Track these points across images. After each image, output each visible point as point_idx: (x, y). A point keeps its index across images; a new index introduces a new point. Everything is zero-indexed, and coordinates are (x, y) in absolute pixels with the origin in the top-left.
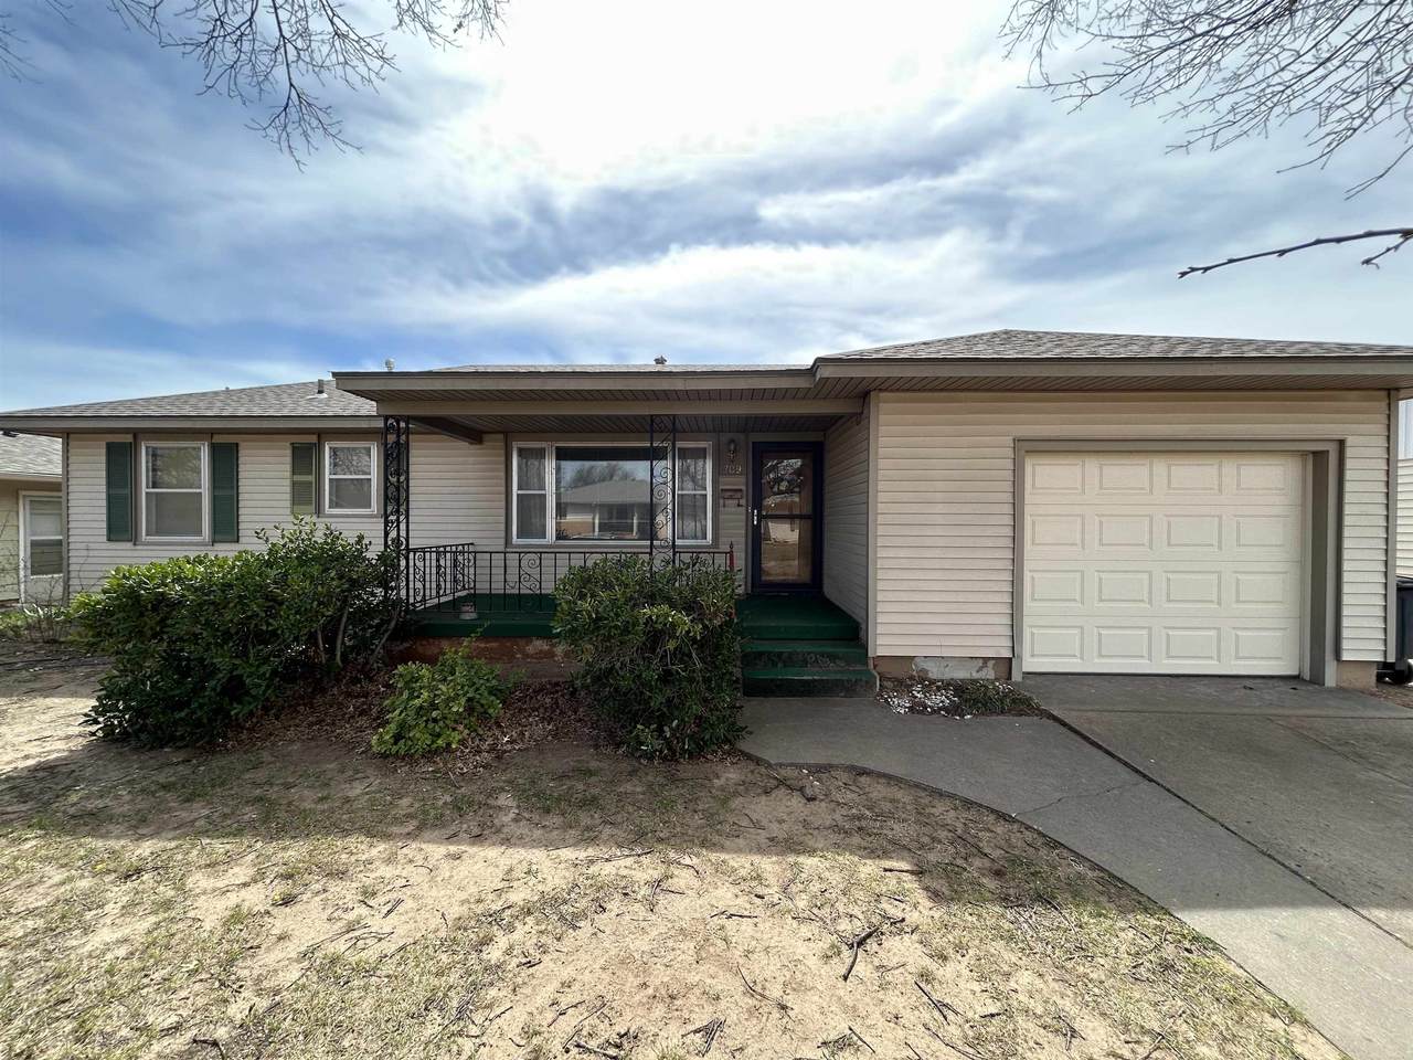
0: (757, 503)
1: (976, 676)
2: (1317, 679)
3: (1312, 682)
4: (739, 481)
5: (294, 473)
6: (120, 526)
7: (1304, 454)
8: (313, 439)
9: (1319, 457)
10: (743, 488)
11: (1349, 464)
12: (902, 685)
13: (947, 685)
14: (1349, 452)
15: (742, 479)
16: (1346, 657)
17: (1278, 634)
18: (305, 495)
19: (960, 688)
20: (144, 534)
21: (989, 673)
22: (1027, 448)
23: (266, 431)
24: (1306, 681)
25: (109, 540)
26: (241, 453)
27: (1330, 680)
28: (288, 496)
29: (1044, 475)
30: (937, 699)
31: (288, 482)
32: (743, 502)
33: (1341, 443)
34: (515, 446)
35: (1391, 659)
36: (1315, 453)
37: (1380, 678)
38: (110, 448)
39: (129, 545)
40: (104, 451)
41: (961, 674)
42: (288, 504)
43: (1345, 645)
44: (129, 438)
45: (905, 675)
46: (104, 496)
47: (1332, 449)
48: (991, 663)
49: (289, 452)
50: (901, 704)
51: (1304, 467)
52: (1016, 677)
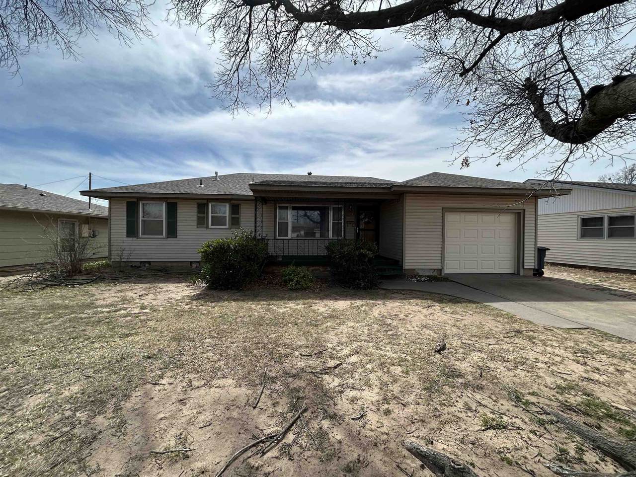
0: (358, 226)
1: (432, 274)
2: (518, 273)
3: (517, 274)
4: (352, 219)
5: (198, 213)
6: (132, 231)
7: (516, 213)
8: (205, 201)
9: (519, 214)
10: (354, 220)
11: (526, 216)
12: (414, 276)
13: (425, 276)
14: (526, 212)
15: (354, 218)
16: (525, 268)
17: (509, 262)
18: (202, 222)
19: (428, 277)
20: (140, 234)
21: (435, 274)
22: (446, 210)
23: (187, 198)
24: (516, 274)
25: (127, 237)
26: (178, 206)
27: (522, 274)
28: (196, 222)
29: (451, 218)
30: (423, 279)
31: (196, 216)
32: (353, 225)
33: (524, 210)
34: (278, 205)
35: (536, 268)
36: (518, 213)
37: (534, 275)
38: (128, 203)
39: (135, 239)
40: (126, 204)
41: (427, 274)
42: (196, 224)
43: (525, 264)
44: (135, 200)
45: (413, 273)
46: (126, 221)
47: (522, 211)
48: (436, 271)
49: (196, 206)
50: (415, 280)
51: (516, 215)
52: (443, 274)
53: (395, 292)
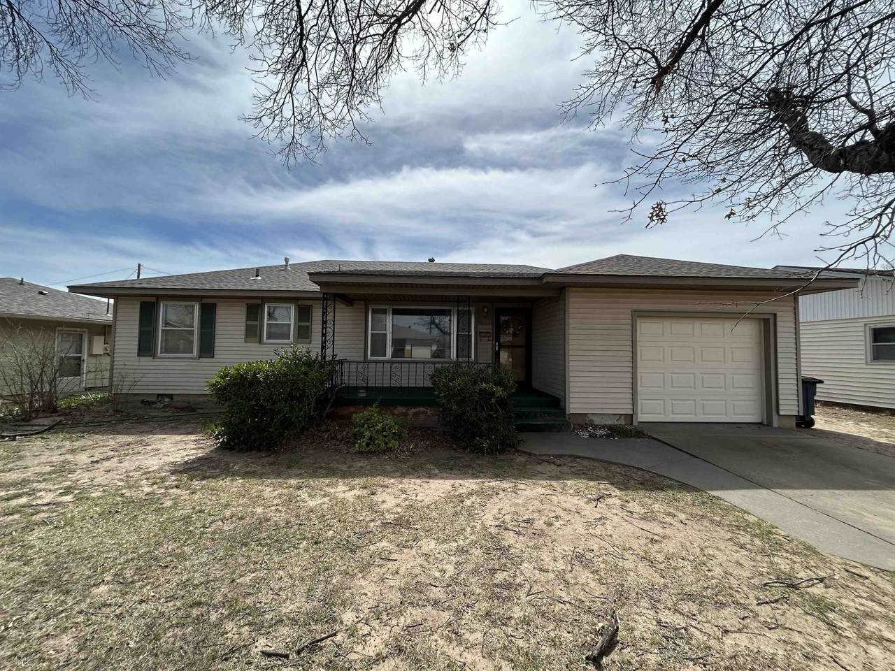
0: (497, 339)
1: (616, 423)
2: (770, 424)
3: (767, 425)
4: (488, 328)
5: (248, 318)
6: (146, 347)
7: (760, 319)
8: (259, 302)
9: (766, 321)
10: (491, 331)
11: (779, 324)
12: (583, 427)
13: (603, 427)
14: (779, 319)
15: (491, 327)
16: (782, 413)
17: (752, 403)
18: (253, 333)
19: (610, 428)
20: (159, 352)
21: (622, 422)
22: (638, 315)
23: (232, 297)
24: (764, 425)
25: (139, 355)
26: (218, 308)
27: (775, 424)
28: (243, 333)
29: (647, 328)
30: (600, 432)
31: (244, 325)
32: (490, 339)
33: (775, 315)
34: (371, 307)
35: (801, 414)
36: (764, 319)
37: (798, 425)
38: (142, 304)
39: (151, 359)
40: (139, 306)
41: (609, 422)
42: (243, 337)
43: (781, 407)
44: (154, 300)
45: (583, 422)
46: (137, 331)
47: (771, 318)
48: (623, 417)
49: (244, 309)
50: (585, 435)
51: (760, 325)
52: (635, 423)
53: (544, 461)
